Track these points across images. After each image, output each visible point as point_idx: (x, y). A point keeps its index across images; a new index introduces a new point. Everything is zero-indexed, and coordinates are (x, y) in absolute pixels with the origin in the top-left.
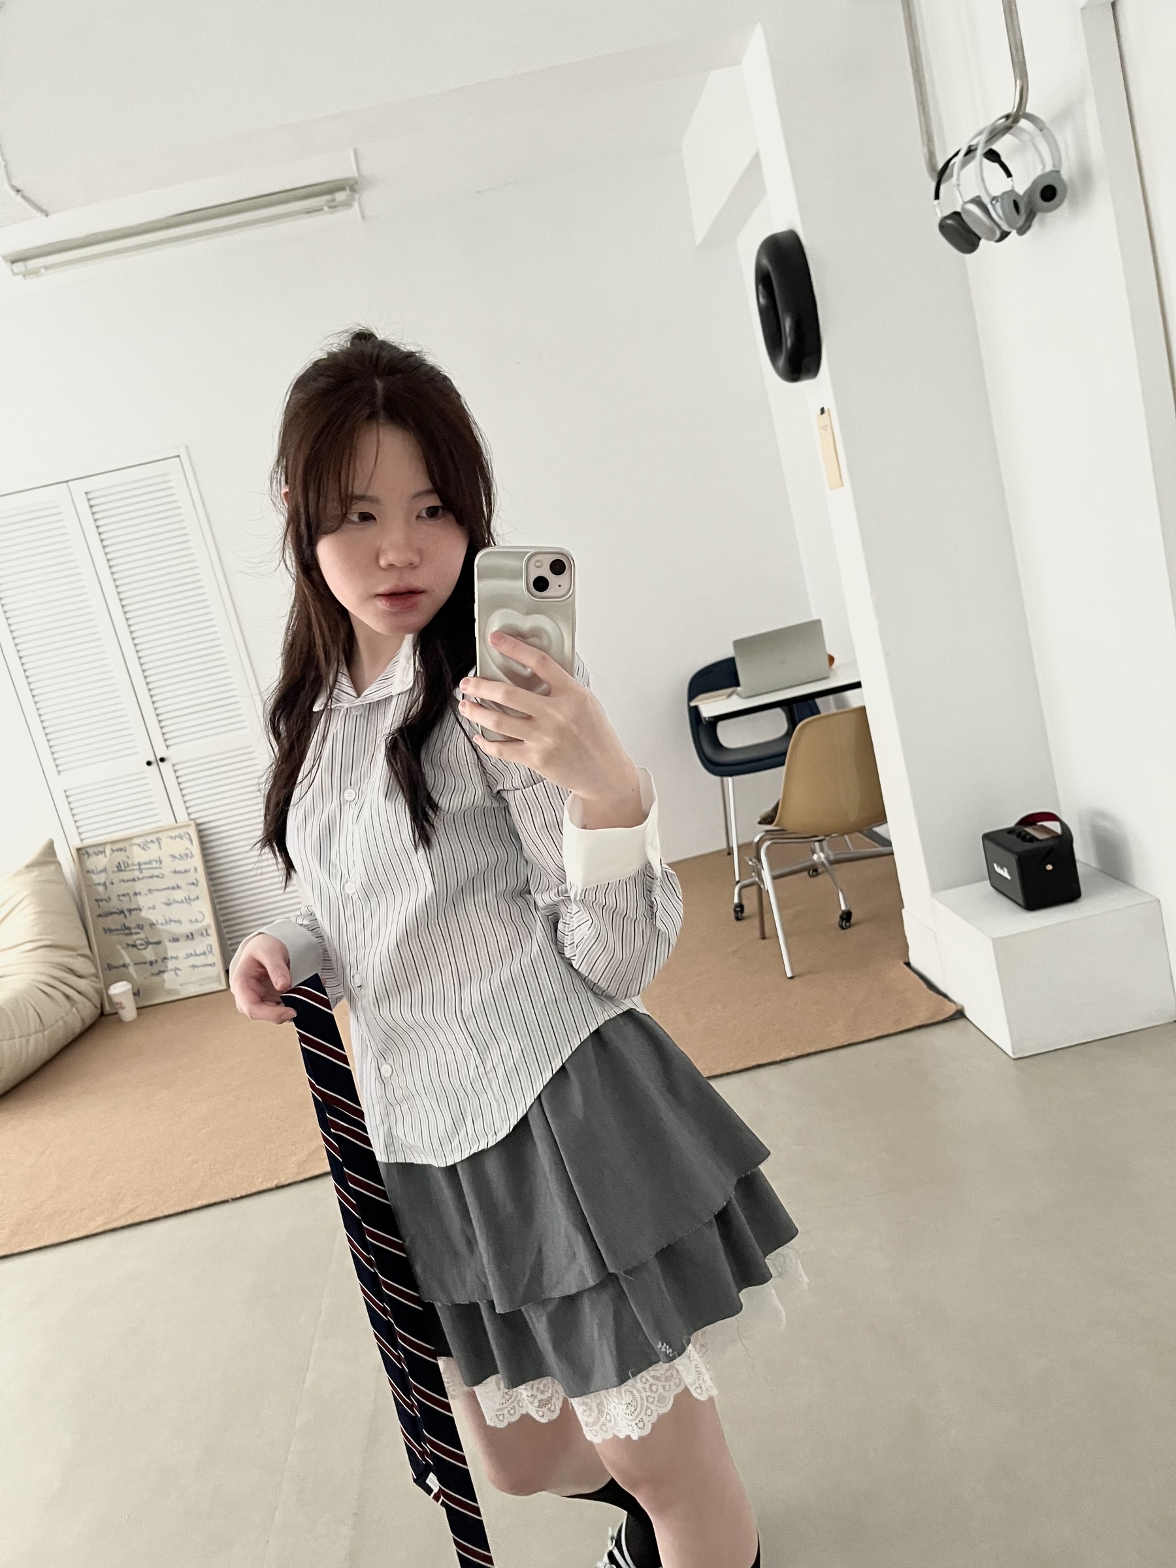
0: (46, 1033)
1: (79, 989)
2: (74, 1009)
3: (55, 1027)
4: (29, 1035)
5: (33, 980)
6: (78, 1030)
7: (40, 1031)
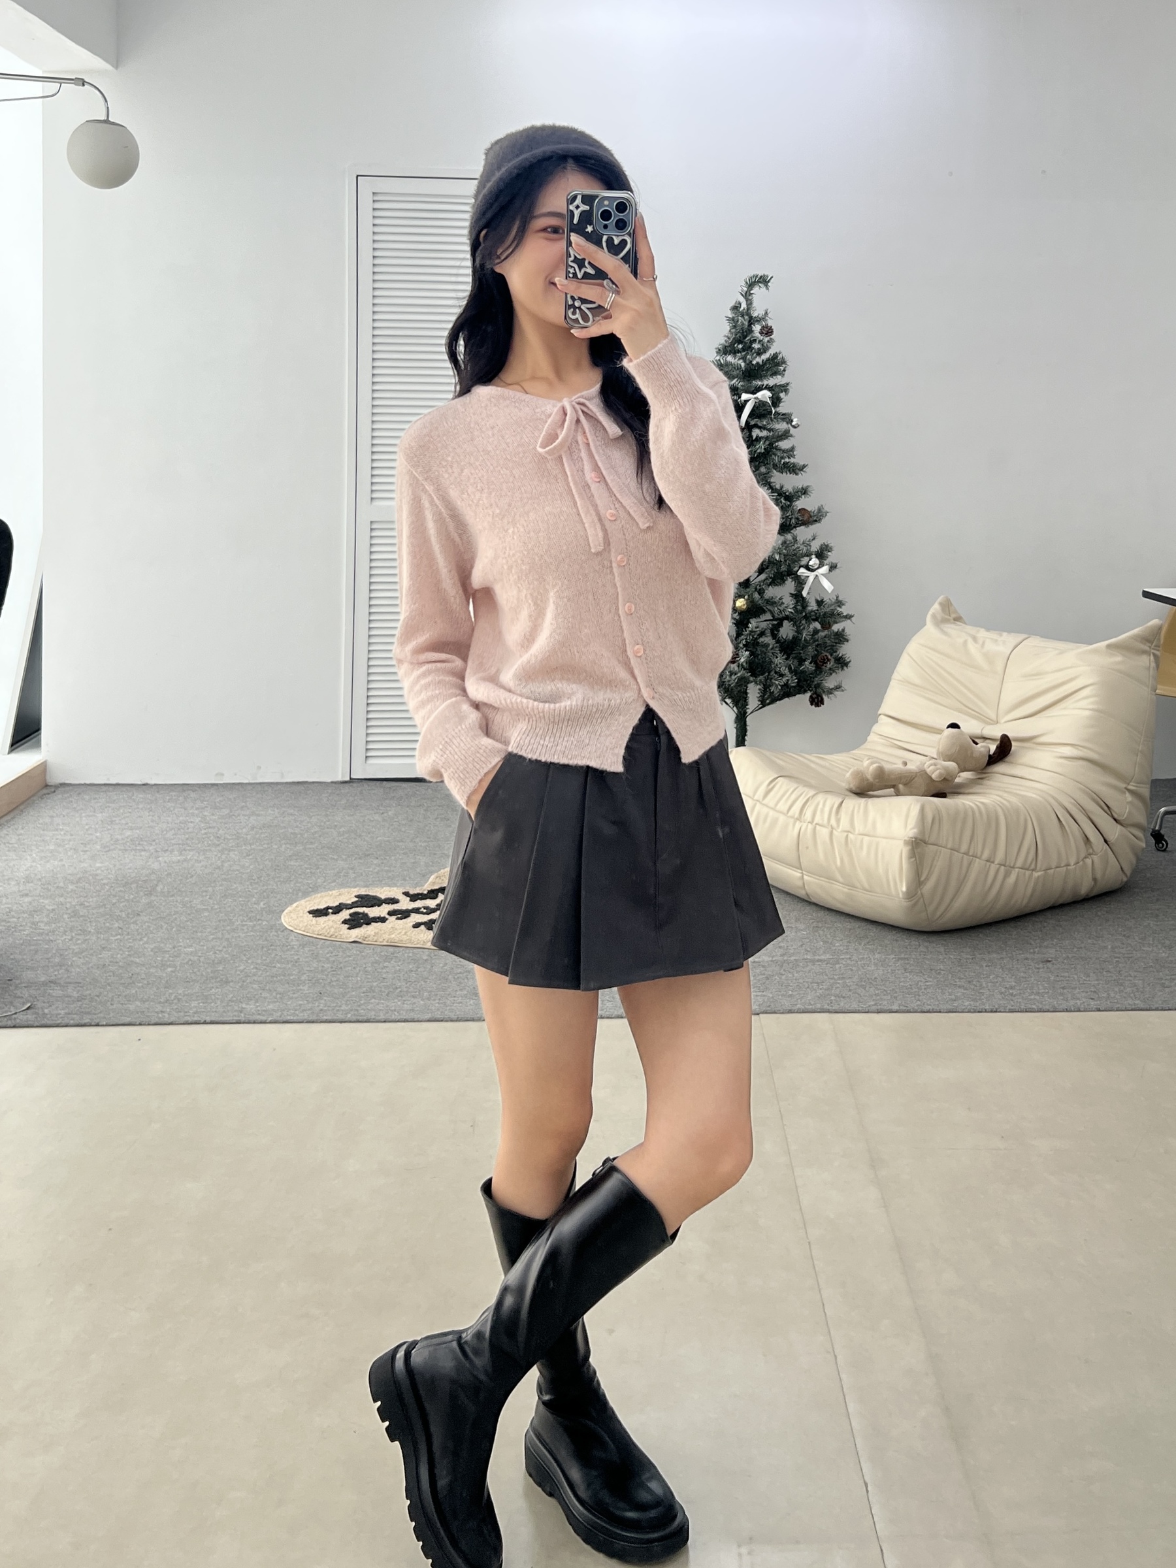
0: (1036, 874)
1: (1107, 839)
2: (1089, 861)
3: (1052, 871)
4: (1013, 867)
5: (1053, 798)
6: (1084, 890)
7: (1027, 869)
